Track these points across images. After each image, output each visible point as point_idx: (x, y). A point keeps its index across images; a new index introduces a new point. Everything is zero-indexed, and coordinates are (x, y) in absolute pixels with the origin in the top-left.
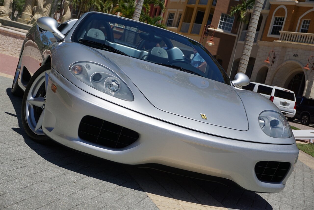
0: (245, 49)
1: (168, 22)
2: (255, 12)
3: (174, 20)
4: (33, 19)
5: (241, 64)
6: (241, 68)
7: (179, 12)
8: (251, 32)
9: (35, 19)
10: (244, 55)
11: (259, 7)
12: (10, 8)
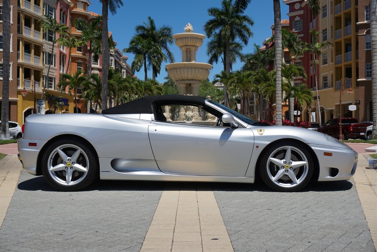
0: (374, 90)
1: (324, 85)
2: (374, 57)
3: (328, 82)
4: (186, 116)
5: (374, 104)
6: (374, 106)
7: (330, 74)
8: (375, 74)
9: (187, 115)
10: (374, 95)
11: (375, 52)
12: (170, 113)
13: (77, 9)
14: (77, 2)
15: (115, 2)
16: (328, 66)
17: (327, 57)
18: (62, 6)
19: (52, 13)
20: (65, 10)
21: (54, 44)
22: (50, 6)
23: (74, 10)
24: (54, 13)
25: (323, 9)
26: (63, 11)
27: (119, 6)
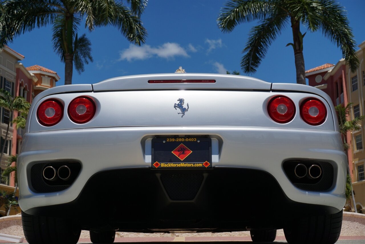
13: (42, 84)
14: (42, 76)
15: (82, 56)
16: (364, 151)
17: (361, 140)
18: (22, 80)
19: (9, 88)
20: (26, 86)
21: (10, 127)
22: (7, 79)
23: (38, 86)
24: (11, 89)
25: (352, 80)
26: (23, 86)
27: (87, 61)
